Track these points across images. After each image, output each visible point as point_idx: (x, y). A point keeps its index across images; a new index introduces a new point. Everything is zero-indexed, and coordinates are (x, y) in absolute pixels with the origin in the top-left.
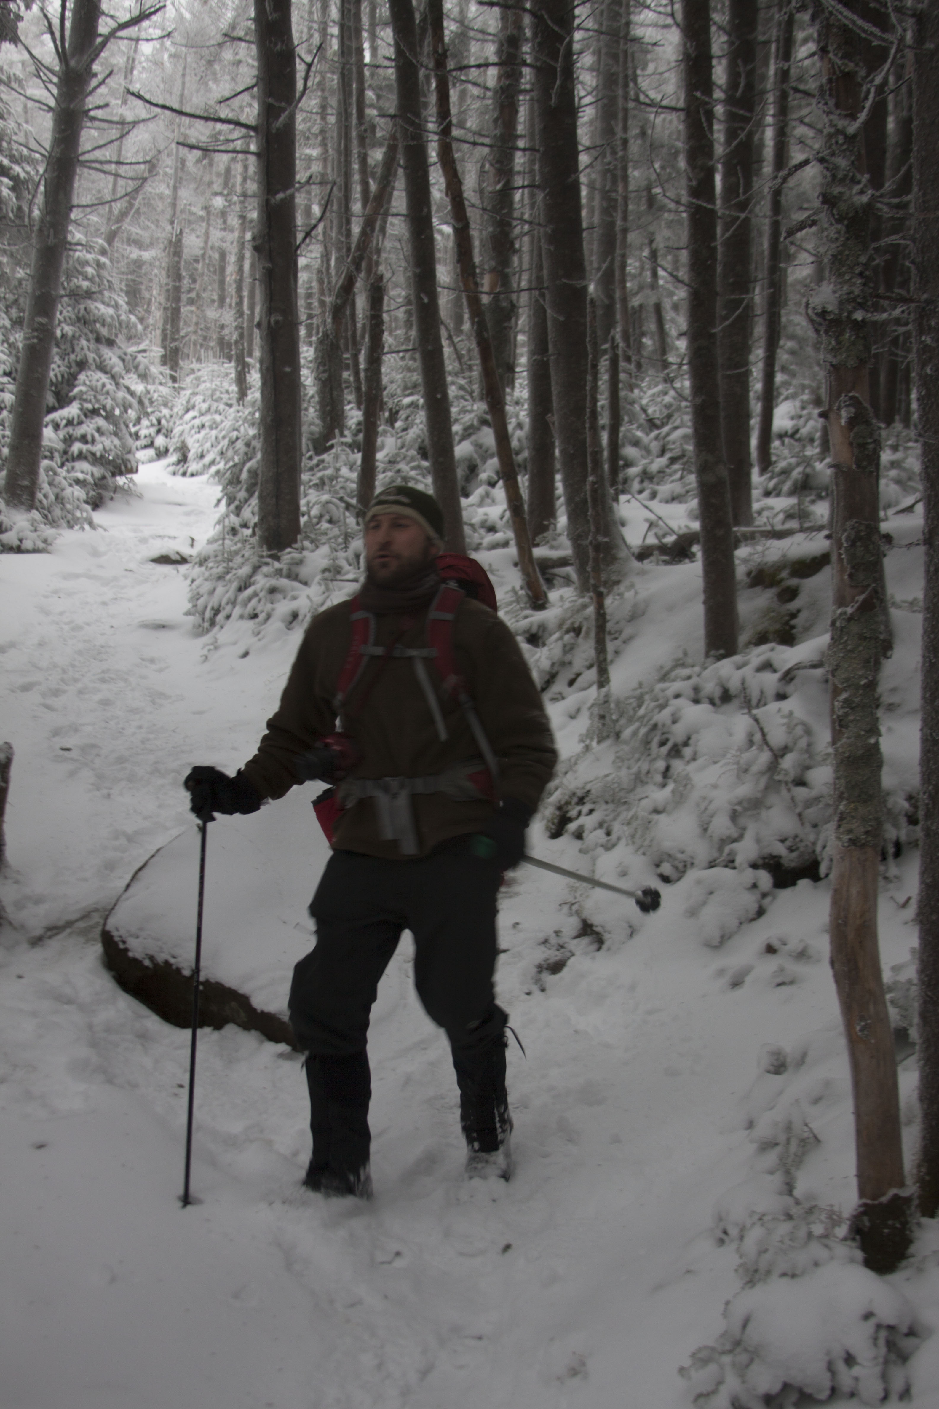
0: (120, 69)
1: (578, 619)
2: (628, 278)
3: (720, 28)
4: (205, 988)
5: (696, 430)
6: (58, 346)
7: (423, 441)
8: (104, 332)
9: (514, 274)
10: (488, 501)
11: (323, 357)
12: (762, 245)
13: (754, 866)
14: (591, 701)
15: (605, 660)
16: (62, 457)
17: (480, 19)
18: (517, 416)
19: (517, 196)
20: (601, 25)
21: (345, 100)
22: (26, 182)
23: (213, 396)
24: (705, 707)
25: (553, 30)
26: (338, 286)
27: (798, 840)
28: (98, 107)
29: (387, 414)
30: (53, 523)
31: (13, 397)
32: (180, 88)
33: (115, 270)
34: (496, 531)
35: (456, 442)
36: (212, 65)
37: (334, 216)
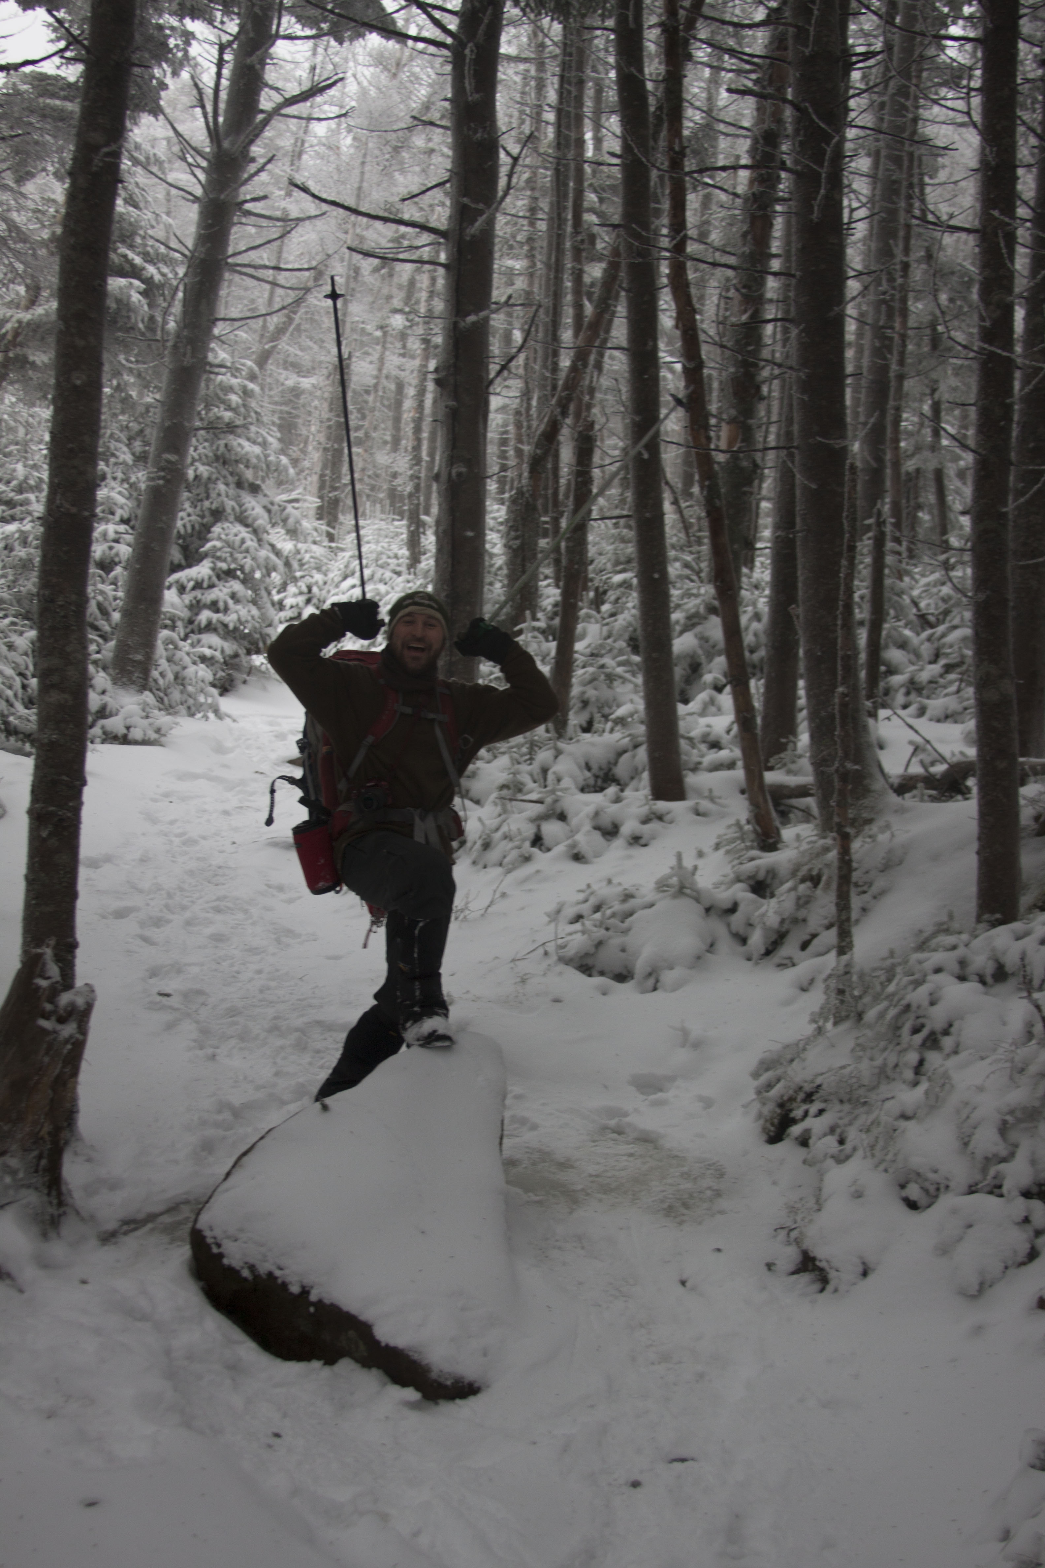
0: (284, 152)
1: (816, 866)
2: (903, 436)
3: (1029, 129)
4: (316, 1310)
5: (977, 634)
6: (189, 488)
7: (635, 630)
8: (249, 475)
9: (759, 427)
10: (713, 709)
11: (515, 520)
13: (1027, 1194)
14: (828, 971)
15: (848, 919)
16: (186, 627)
17: (733, 107)
18: (754, 604)
19: (768, 331)
20: (881, 120)
21: (558, 202)
22: (161, 286)
24: (973, 986)
25: (819, 127)
26: (539, 432)
28: (254, 200)
29: (592, 594)
30: (169, 709)
31: (130, 549)
32: (358, 180)
33: (266, 399)
34: (720, 748)
35: (676, 633)
36: (398, 152)
37: (539, 346)
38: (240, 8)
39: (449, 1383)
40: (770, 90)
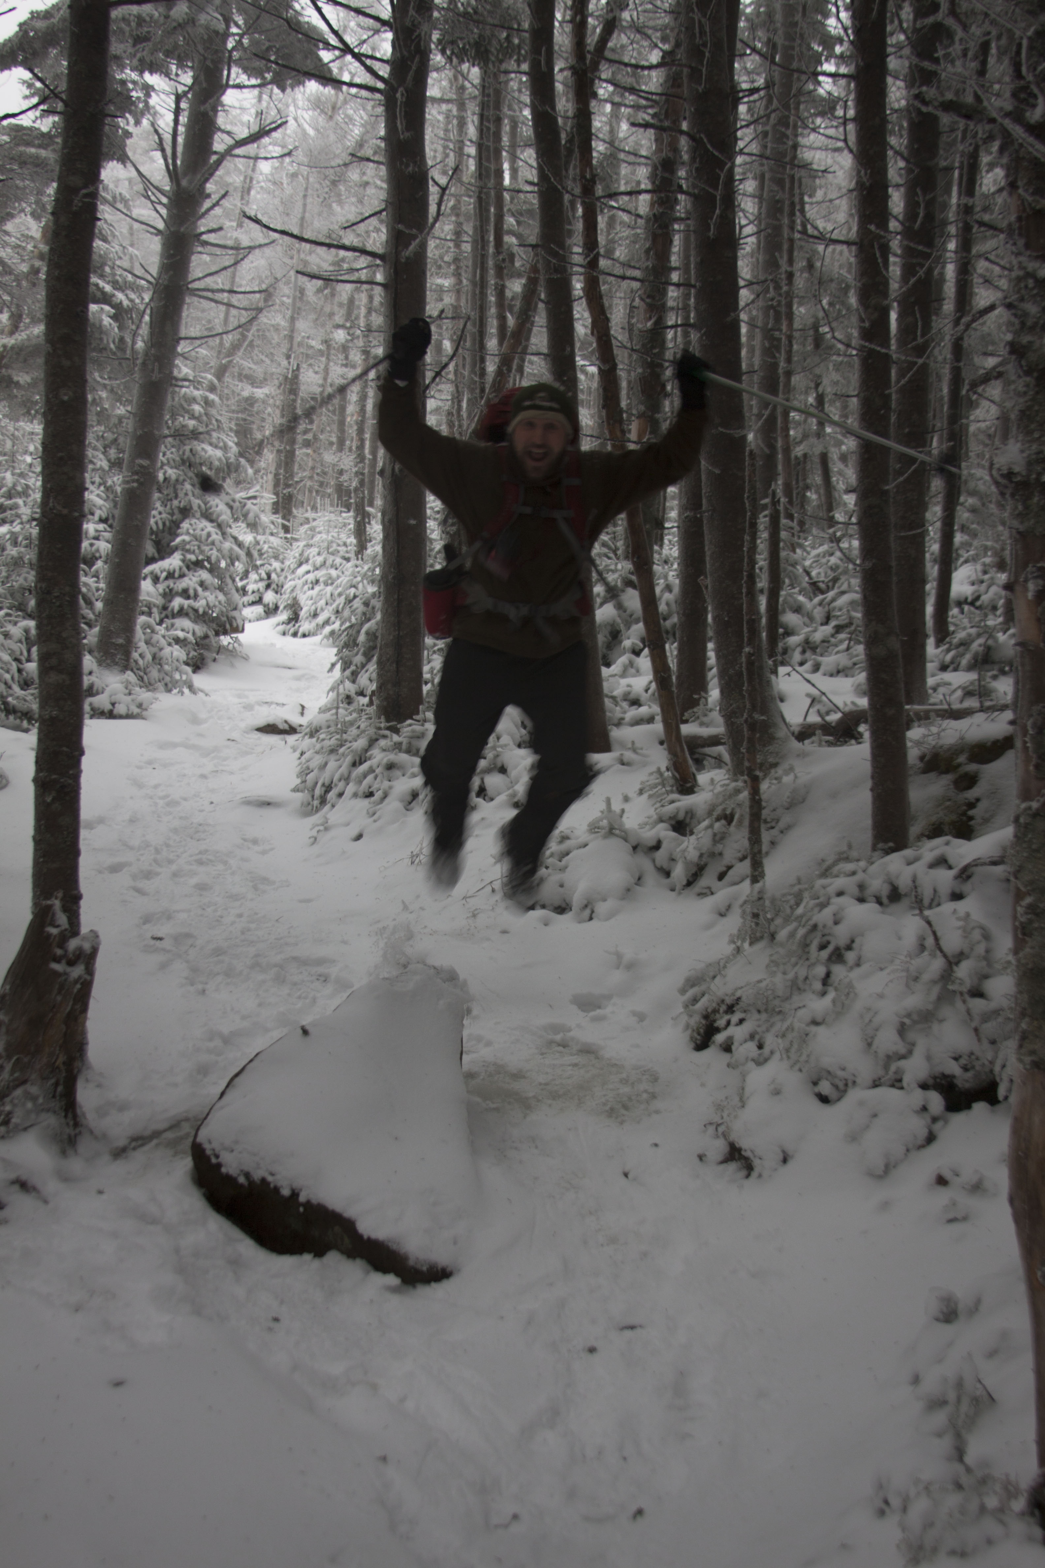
0: (236, 189)
1: (730, 805)
2: (792, 426)
3: (897, 153)
4: (305, 1209)
5: (865, 596)
6: (160, 491)
8: (212, 476)
10: (633, 671)
12: (941, 390)
13: (924, 1086)
14: (743, 898)
15: (760, 852)
16: (161, 613)
17: (632, 138)
18: (666, 577)
19: (670, 334)
20: (765, 147)
21: (481, 227)
22: (129, 310)
23: (328, 549)
25: (713, 155)
26: (470, 430)
27: (973, 1057)
28: (211, 231)
30: (149, 686)
31: (109, 545)
32: (301, 210)
33: (225, 408)
34: (640, 705)
35: (597, 605)
36: (336, 186)
37: (467, 354)
38: (193, 62)
39: (425, 1269)
40: (666, 124)
